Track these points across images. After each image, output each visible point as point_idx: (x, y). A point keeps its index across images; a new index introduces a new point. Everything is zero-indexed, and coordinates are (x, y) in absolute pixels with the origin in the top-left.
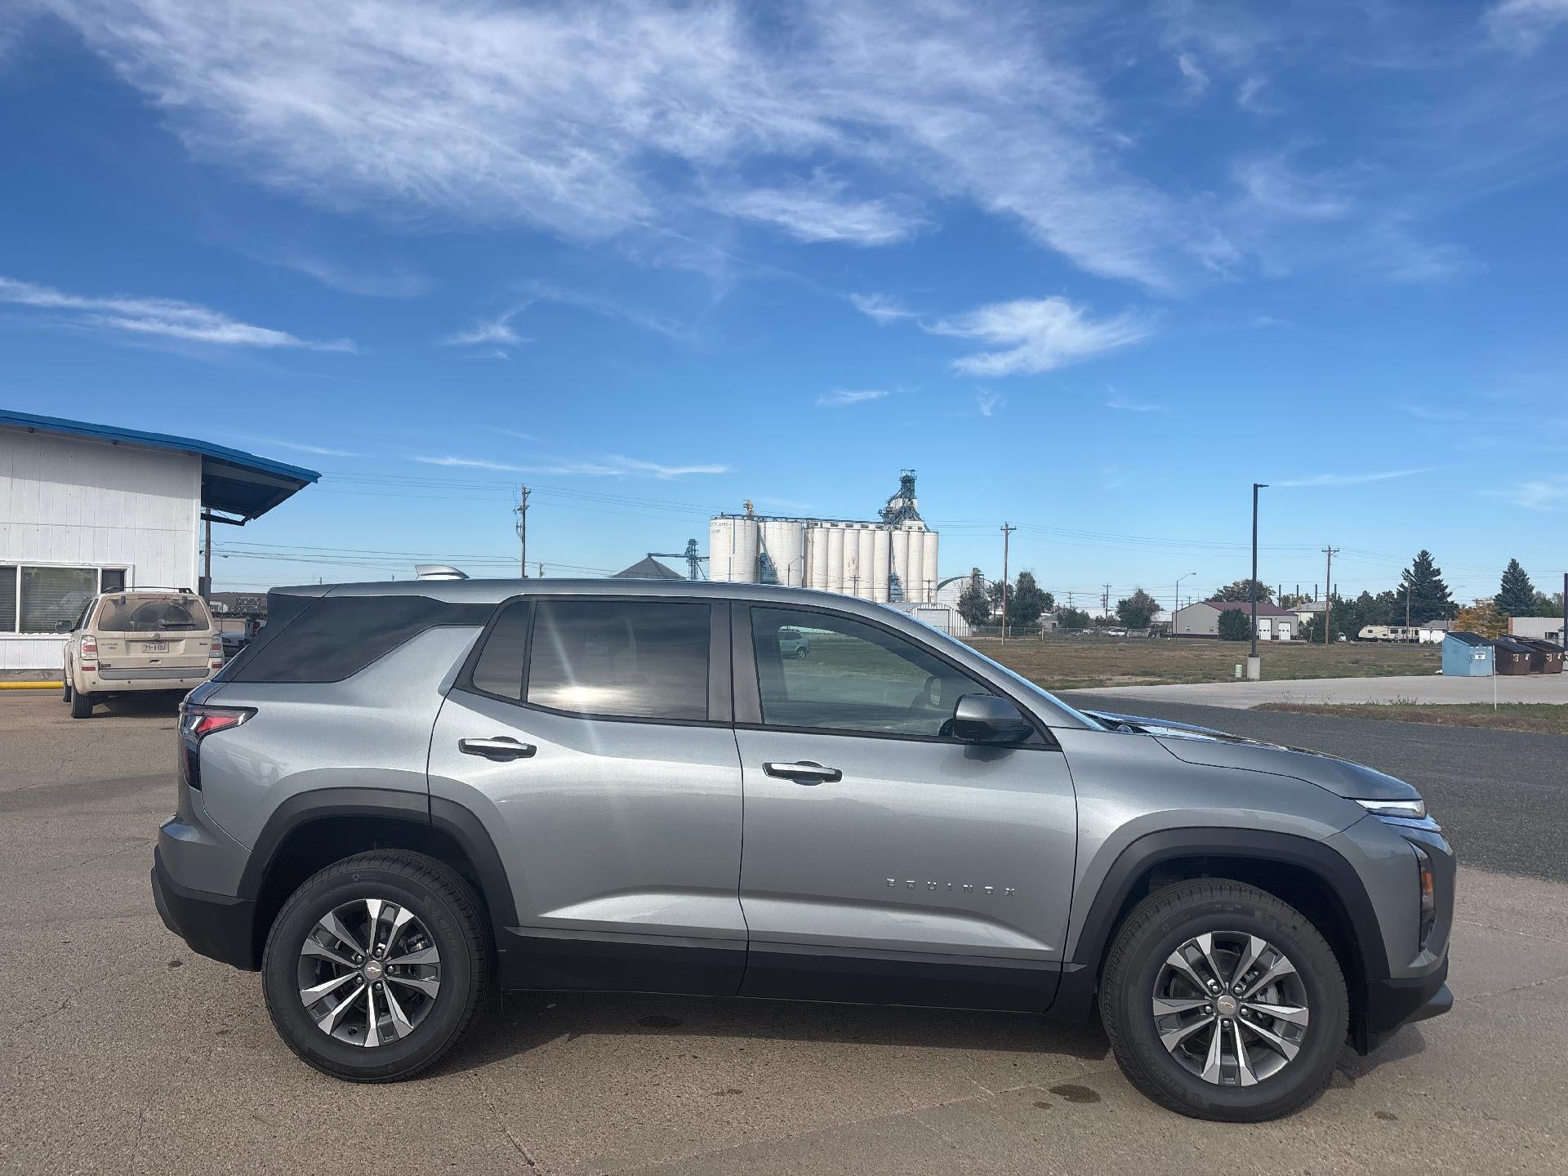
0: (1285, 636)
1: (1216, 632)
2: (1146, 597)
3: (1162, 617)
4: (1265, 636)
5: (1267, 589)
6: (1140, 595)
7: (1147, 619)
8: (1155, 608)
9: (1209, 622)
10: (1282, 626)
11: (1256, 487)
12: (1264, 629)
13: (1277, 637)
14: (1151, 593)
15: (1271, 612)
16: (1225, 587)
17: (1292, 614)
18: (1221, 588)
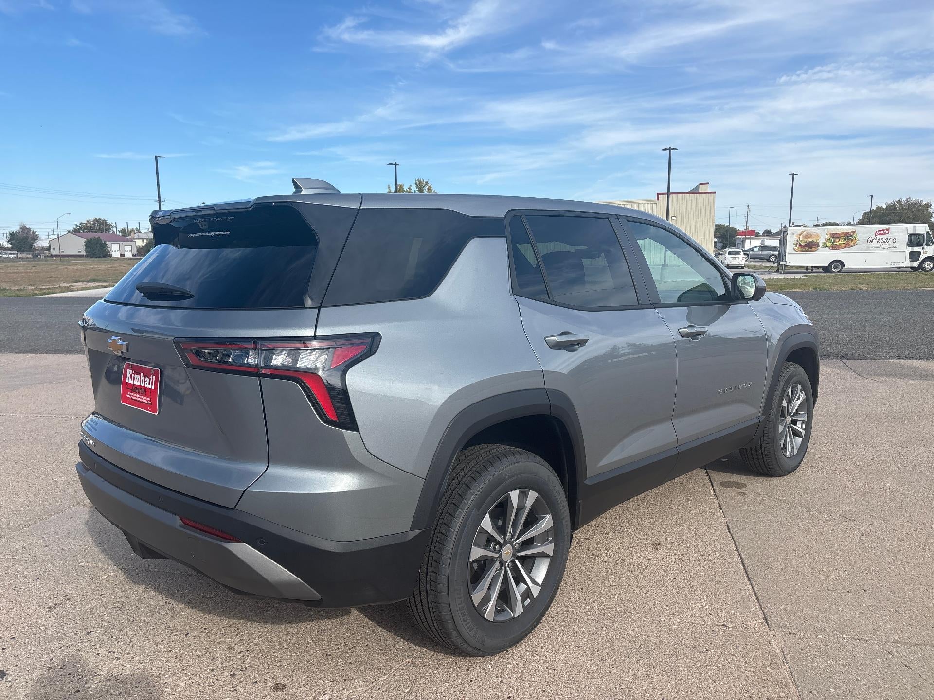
0: (129, 255)
1: (83, 253)
2: (29, 230)
3: (42, 243)
4: (116, 255)
5: (109, 225)
6: (24, 228)
7: (31, 245)
8: (35, 237)
9: (78, 246)
10: (127, 248)
11: (156, 157)
12: (115, 249)
13: (124, 255)
14: (34, 227)
15: (115, 239)
16: (81, 224)
17: (131, 240)
18: (78, 224)
